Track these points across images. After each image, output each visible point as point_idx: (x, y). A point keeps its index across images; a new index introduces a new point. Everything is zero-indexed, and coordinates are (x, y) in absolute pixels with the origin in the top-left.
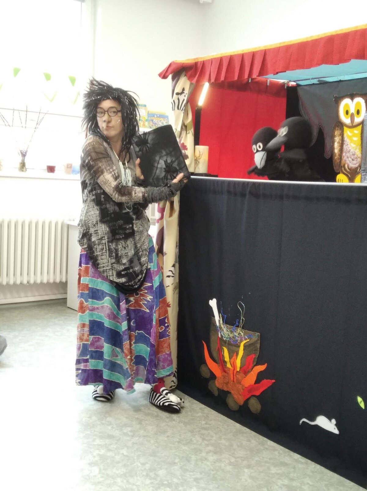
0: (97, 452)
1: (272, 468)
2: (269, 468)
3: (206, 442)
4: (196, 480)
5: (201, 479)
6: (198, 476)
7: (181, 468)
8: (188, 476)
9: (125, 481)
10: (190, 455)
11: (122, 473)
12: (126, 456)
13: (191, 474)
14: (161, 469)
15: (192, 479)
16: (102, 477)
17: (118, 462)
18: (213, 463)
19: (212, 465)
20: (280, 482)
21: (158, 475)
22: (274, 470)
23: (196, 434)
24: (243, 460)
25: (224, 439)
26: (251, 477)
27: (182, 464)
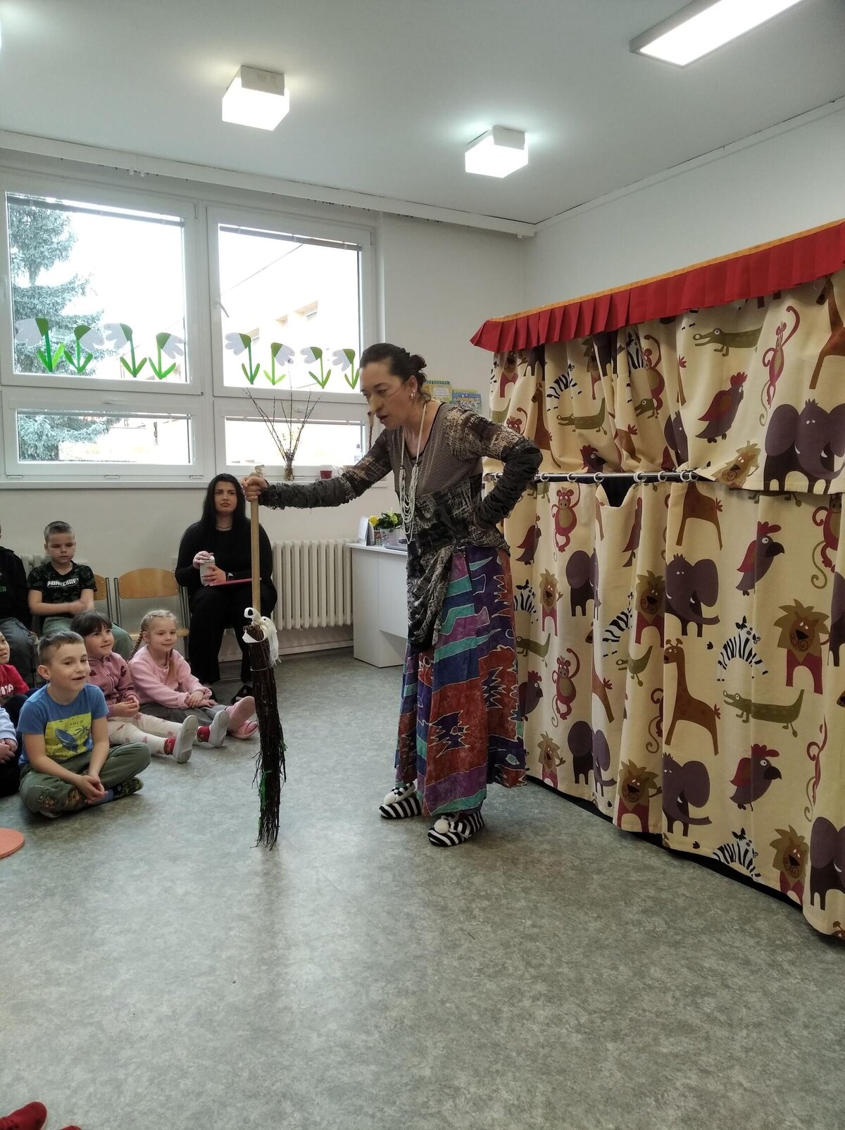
0: (391, 852)
1: (632, 873)
2: (627, 874)
3: (540, 838)
4: (525, 890)
5: (532, 888)
6: (529, 884)
7: (504, 873)
8: (514, 884)
9: (427, 892)
10: (516, 857)
11: (423, 881)
12: (430, 857)
13: (518, 881)
14: (476, 874)
15: (520, 889)
16: (396, 886)
17: (419, 866)
18: (549, 867)
19: (547, 869)
20: (643, 894)
21: (473, 884)
22: (634, 877)
23: (526, 828)
24: (592, 863)
25: (566, 834)
26: (602, 886)
27: (505, 867)
